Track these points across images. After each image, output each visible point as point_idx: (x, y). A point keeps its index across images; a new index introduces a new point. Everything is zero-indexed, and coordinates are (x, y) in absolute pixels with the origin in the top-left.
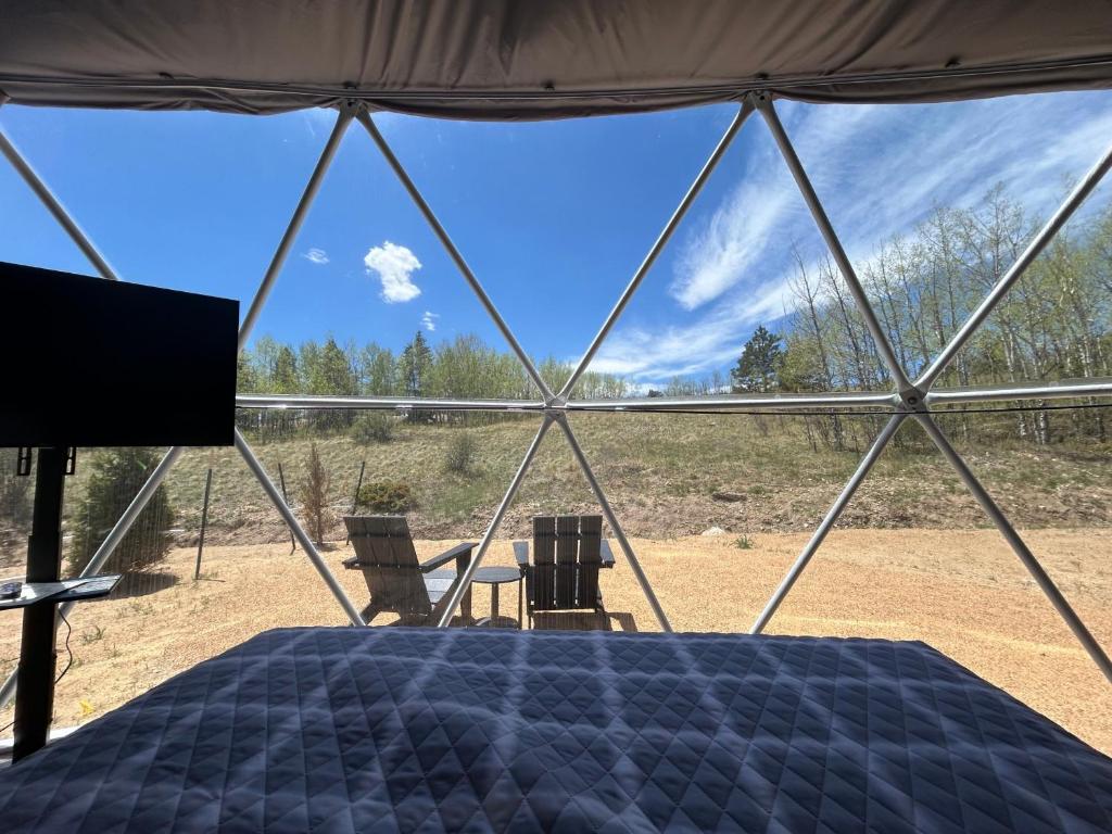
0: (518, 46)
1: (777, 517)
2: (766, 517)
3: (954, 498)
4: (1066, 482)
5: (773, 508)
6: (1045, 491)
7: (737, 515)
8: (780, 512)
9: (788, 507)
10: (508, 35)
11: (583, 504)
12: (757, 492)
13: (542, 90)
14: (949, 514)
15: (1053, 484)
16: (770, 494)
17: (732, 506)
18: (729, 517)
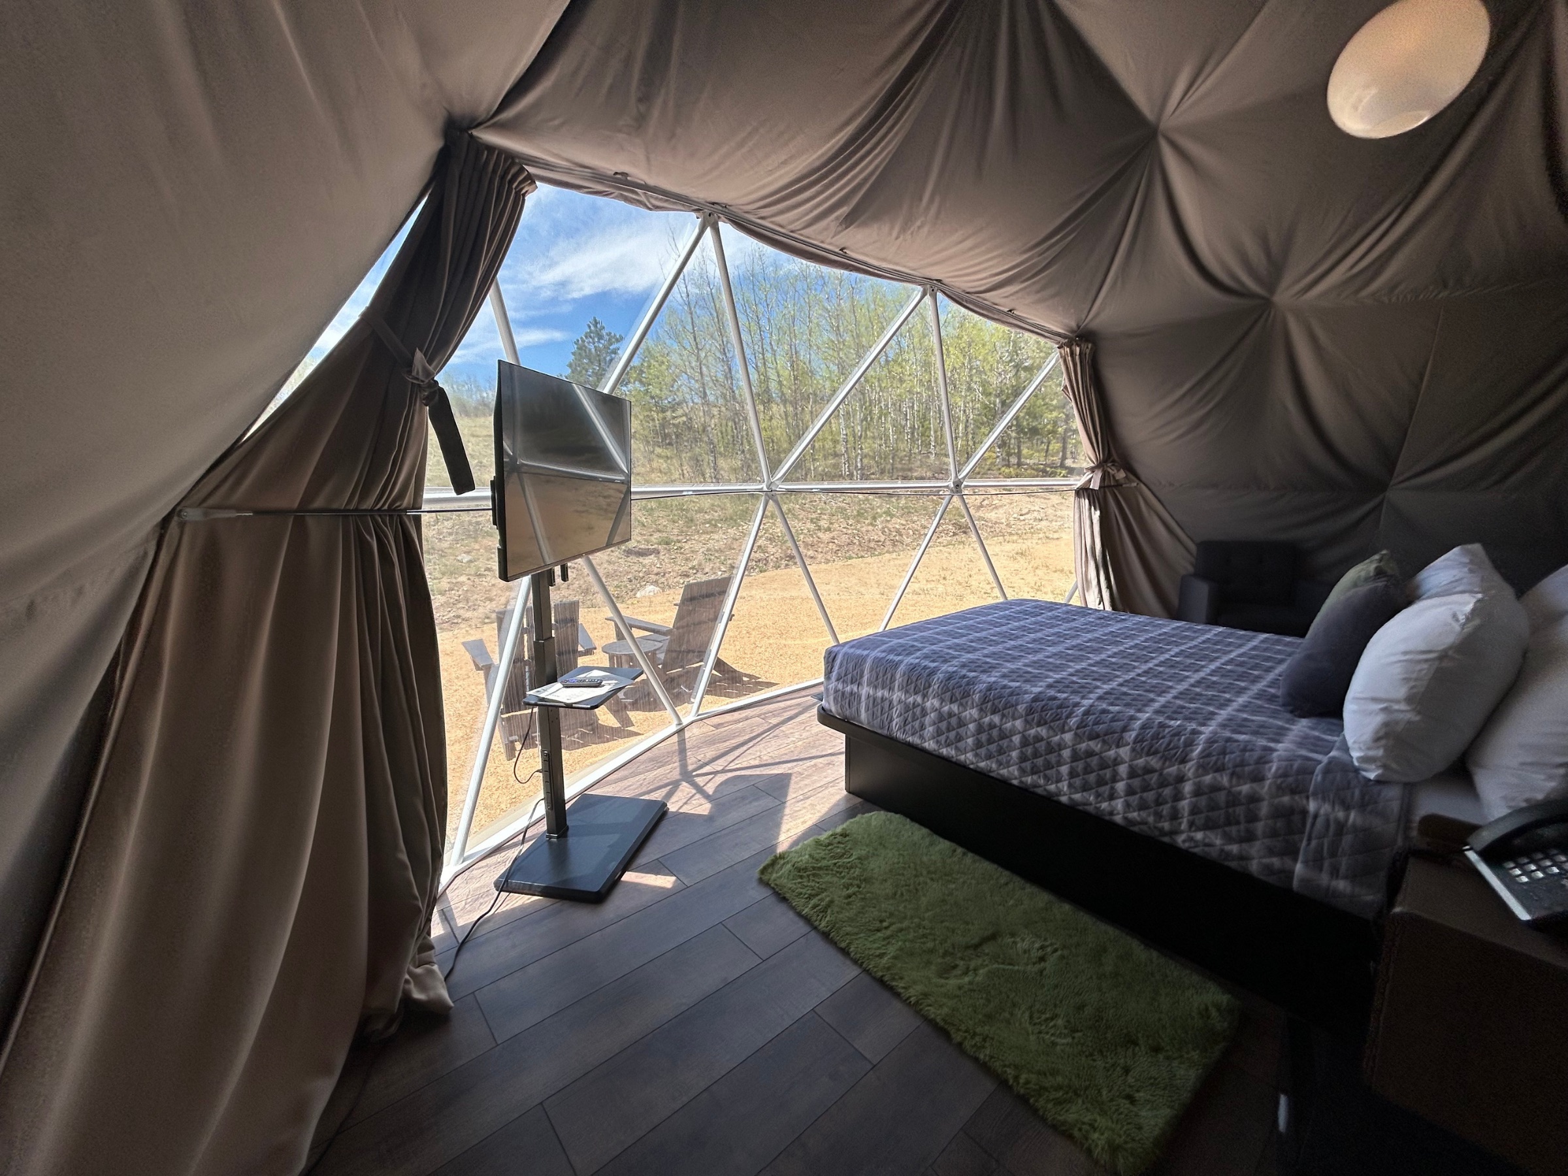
0: (852, 227)
1: (693, 568)
2: (685, 568)
3: (820, 534)
4: (881, 516)
5: (687, 559)
6: (871, 524)
7: (656, 570)
8: (695, 563)
9: (700, 557)
10: (849, 220)
11: (463, 579)
12: (667, 543)
13: (837, 250)
14: (820, 550)
15: (874, 518)
16: (679, 545)
17: (647, 560)
18: (648, 573)
